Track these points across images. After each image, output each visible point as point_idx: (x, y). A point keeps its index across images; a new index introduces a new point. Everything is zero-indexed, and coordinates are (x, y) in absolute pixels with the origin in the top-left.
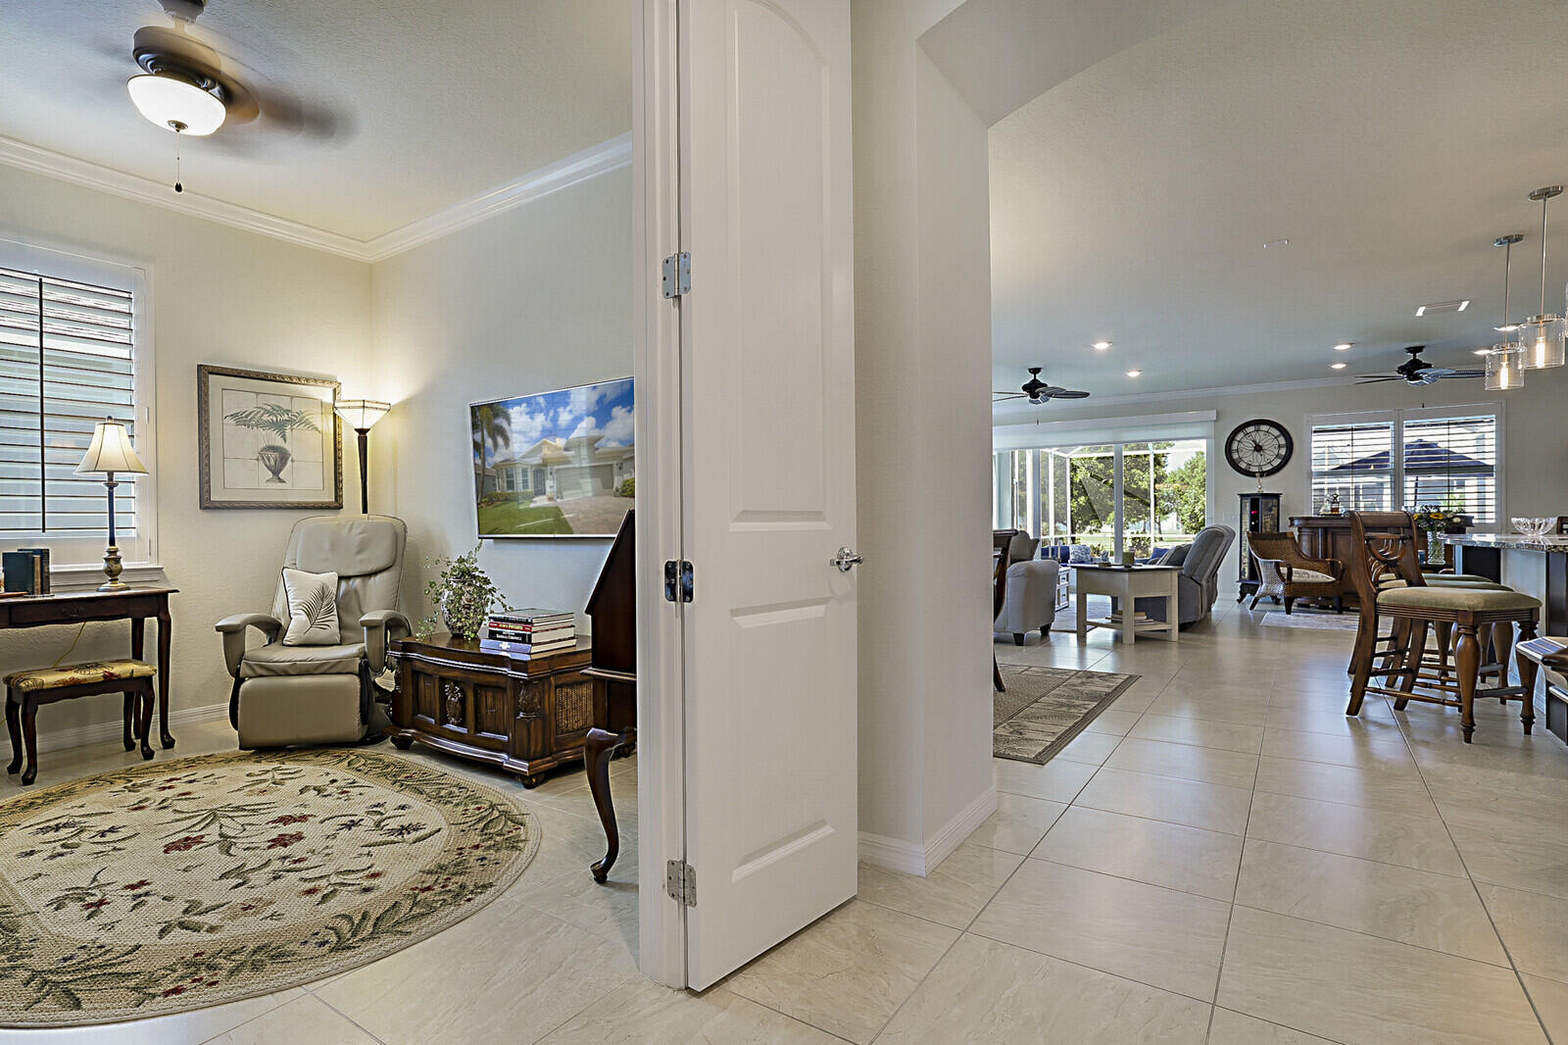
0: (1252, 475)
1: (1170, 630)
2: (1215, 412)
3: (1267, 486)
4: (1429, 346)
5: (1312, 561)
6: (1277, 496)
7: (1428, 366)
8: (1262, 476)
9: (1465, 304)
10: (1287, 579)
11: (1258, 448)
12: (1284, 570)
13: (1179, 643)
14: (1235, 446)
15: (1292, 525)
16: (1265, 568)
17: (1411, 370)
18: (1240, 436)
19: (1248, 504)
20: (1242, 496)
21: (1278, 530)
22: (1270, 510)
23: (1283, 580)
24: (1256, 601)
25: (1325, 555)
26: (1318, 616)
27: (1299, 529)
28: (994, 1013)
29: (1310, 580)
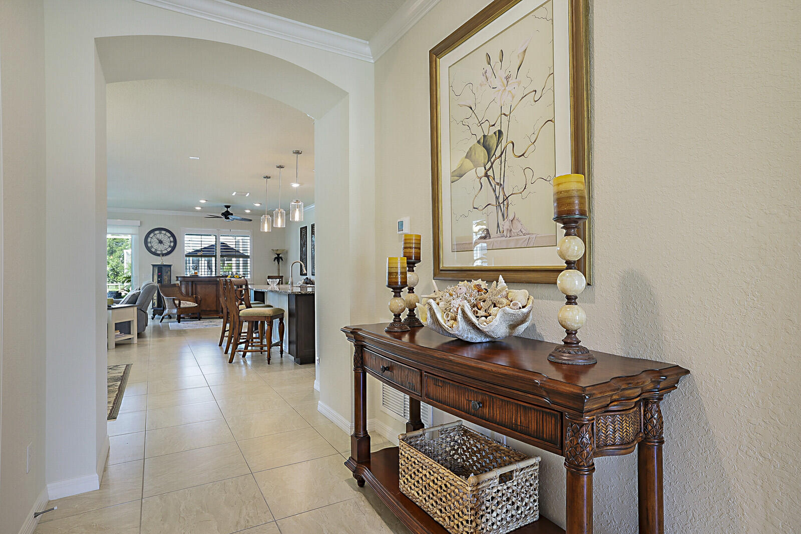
0: (158, 255)
1: (133, 338)
2: (139, 222)
3: (165, 261)
4: (233, 206)
5: (187, 297)
6: (170, 266)
7: (232, 214)
8: (163, 256)
9: (248, 194)
10: (178, 307)
11: (161, 242)
12: (177, 302)
13: (138, 344)
14: (149, 240)
15: (177, 280)
16: (167, 301)
17: (227, 215)
18: (152, 235)
19: (156, 270)
20: (154, 266)
21: (171, 283)
22: (167, 273)
23: (177, 307)
24: (163, 318)
25: (192, 295)
26: (192, 322)
27: (180, 282)
28: (182, 517)
29: (188, 306)
